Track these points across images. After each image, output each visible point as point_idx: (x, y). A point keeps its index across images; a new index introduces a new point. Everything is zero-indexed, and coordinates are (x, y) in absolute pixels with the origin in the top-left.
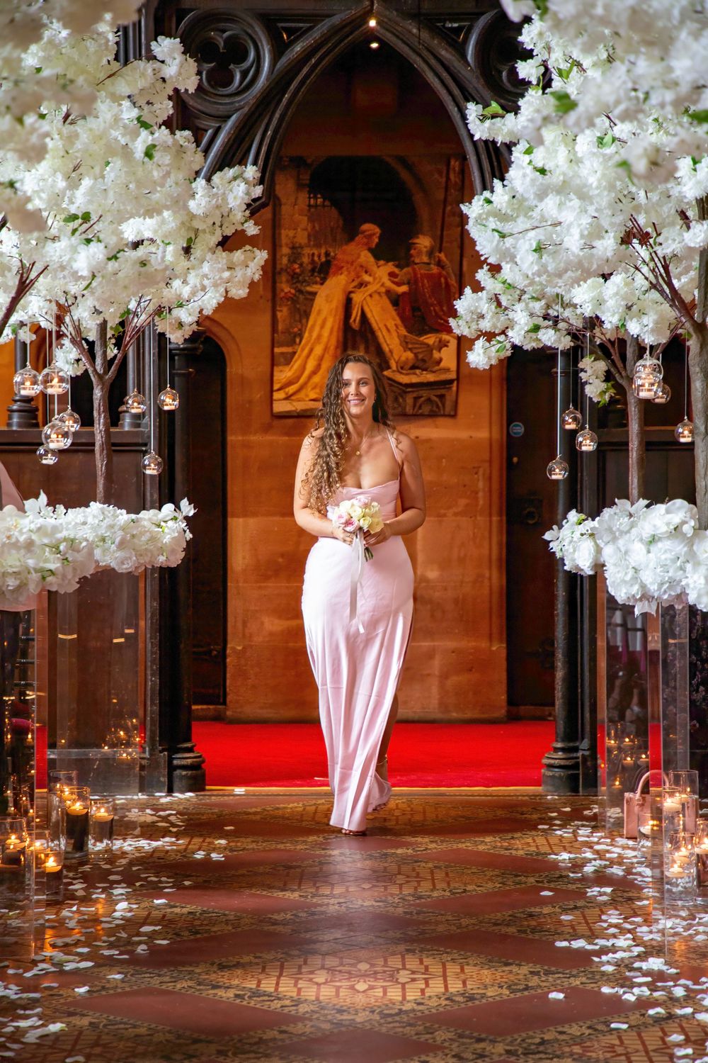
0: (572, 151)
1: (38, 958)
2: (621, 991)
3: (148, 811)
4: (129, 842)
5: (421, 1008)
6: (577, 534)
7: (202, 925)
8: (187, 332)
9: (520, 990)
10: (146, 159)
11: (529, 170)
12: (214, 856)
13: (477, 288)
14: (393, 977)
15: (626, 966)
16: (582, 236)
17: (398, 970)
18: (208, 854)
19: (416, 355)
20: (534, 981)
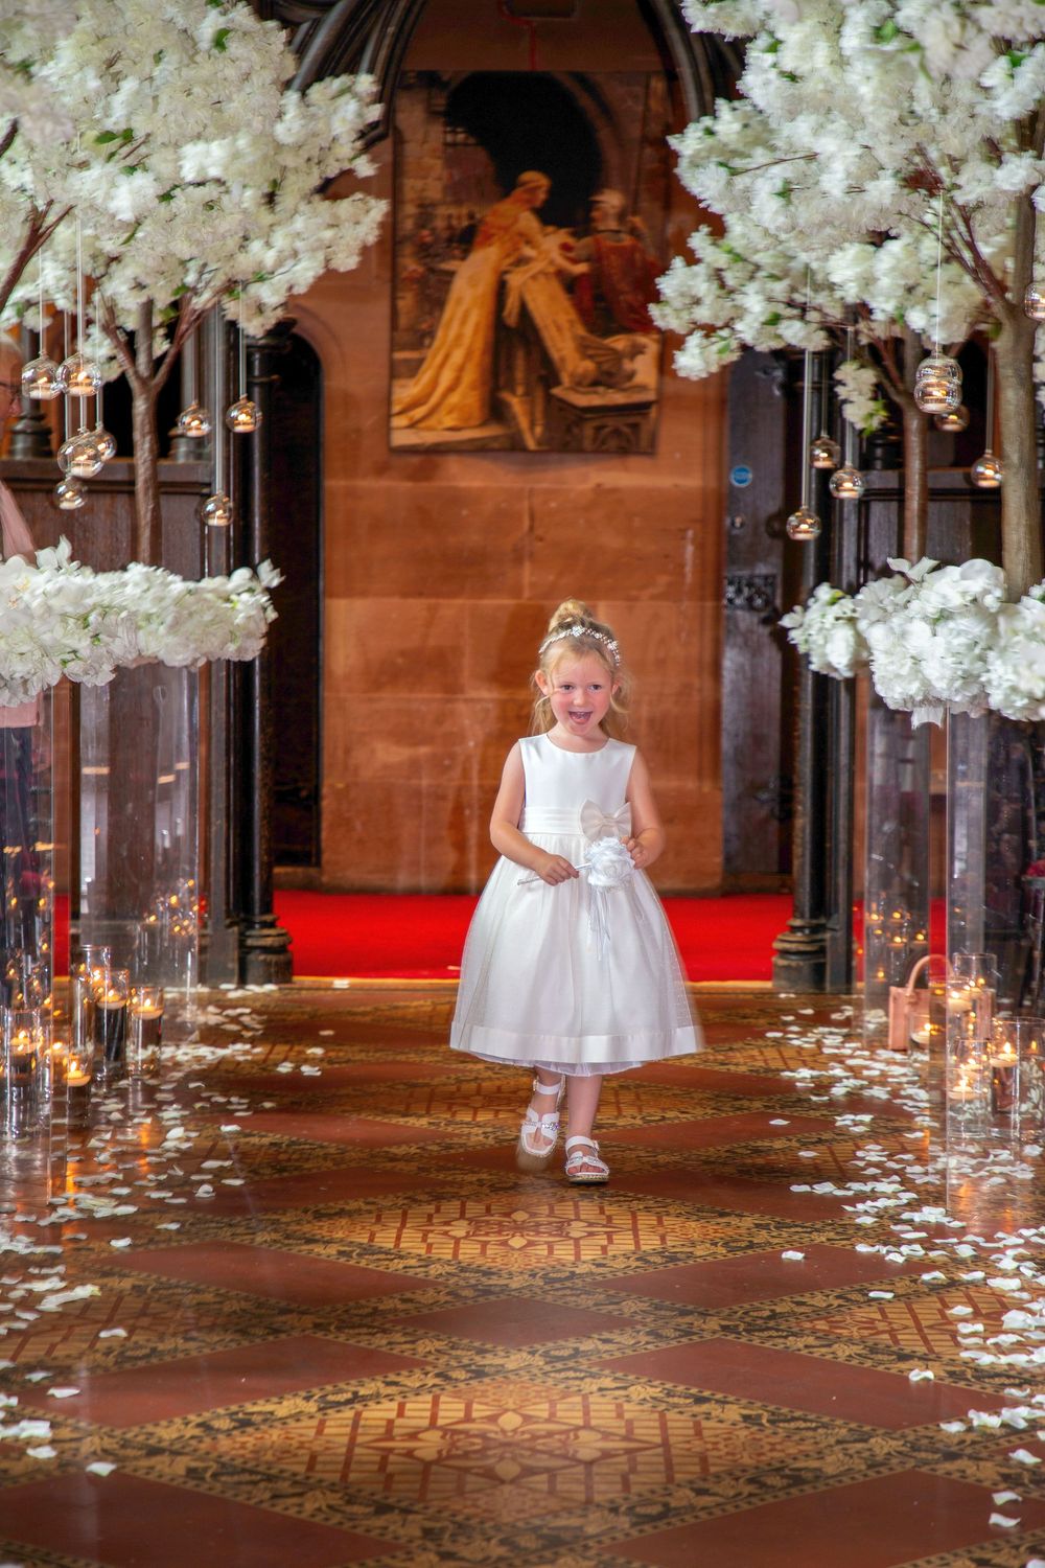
0: (836, 48)
1: (56, 1200)
2: (884, 1250)
3: (211, 1009)
4: (184, 1049)
5: (601, 1270)
6: (830, 619)
7: (289, 1160)
8: (271, 319)
9: (741, 1249)
10: (215, 51)
11: (773, 74)
12: (307, 1070)
13: (692, 259)
14: (561, 1229)
15: (891, 1218)
16: (849, 175)
17: (569, 1222)
18: (298, 1067)
19: (599, 364)
20: (762, 1236)
